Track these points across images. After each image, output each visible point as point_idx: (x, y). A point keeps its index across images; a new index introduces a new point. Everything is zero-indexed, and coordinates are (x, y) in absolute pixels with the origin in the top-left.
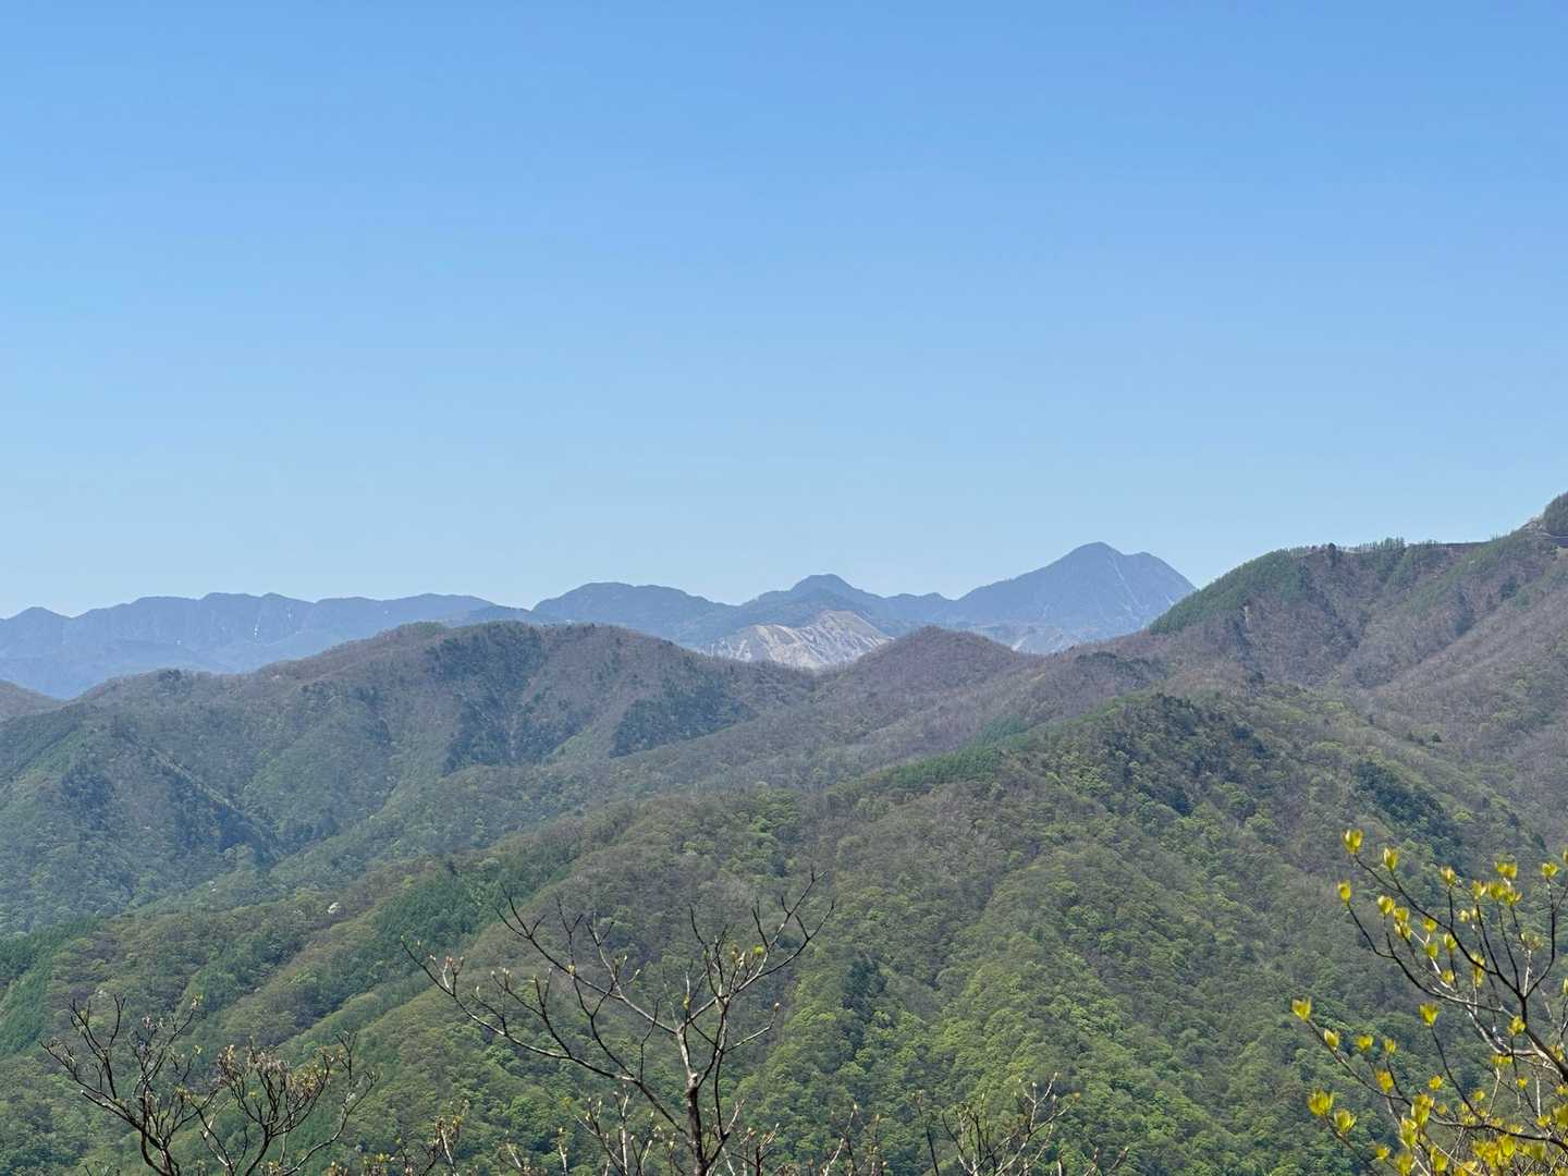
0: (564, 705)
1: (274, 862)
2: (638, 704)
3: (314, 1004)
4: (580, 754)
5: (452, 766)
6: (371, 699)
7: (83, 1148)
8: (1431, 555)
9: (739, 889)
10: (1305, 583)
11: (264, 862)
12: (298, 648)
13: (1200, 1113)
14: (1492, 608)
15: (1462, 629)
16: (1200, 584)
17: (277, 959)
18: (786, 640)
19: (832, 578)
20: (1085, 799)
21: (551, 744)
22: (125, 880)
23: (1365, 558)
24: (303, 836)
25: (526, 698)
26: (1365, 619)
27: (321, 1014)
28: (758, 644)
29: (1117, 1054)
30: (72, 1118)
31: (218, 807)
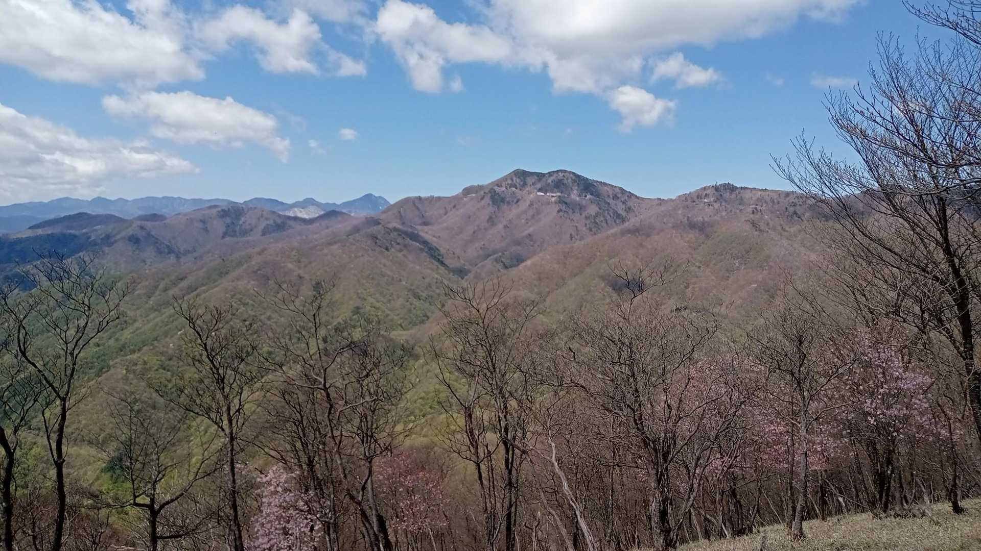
0: (250, 224)
1: (180, 258)
2: (268, 225)
3: (191, 289)
4: (255, 236)
5: (223, 237)
6: (203, 222)
7: (135, 321)
8: (439, 198)
9: (290, 266)
10: (414, 204)
11: (178, 257)
12: (186, 209)
13: (389, 312)
14: (451, 210)
15: (445, 214)
16: (392, 201)
17: (182, 279)
18: (301, 212)
19: (312, 199)
20: (367, 248)
21: (247, 233)
22: (144, 261)
23: (427, 199)
24: (187, 252)
25: (241, 222)
26: (426, 211)
27: (192, 292)
28: (295, 212)
29: (372, 300)
30: (131, 314)
31: (166, 245)
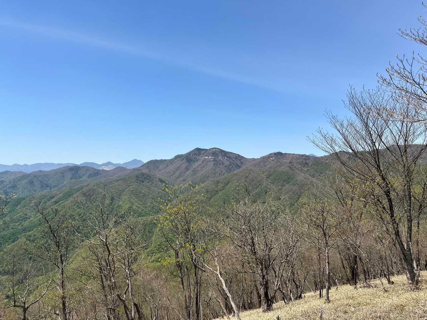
0: (83, 174)
1: (52, 189)
2: (90, 173)
3: (56, 202)
4: (84, 178)
5: (71, 179)
6: (62, 173)
7: (31, 217)
8: (165, 160)
9: (100, 190)
10: (154, 162)
11: (51, 189)
12: (54, 168)
13: (144, 209)
14: (170, 165)
15: (167, 167)
16: (145, 163)
17: (52, 198)
18: (105, 167)
19: (110, 162)
20: (134, 182)
21: (81, 177)
22: (36, 191)
23: (159, 161)
24: (54, 186)
25: (79, 173)
26: (159, 166)
27: (57, 203)
28: (103, 168)
29: (137, 204)
30: (29, 214)
31: (46, 183)
